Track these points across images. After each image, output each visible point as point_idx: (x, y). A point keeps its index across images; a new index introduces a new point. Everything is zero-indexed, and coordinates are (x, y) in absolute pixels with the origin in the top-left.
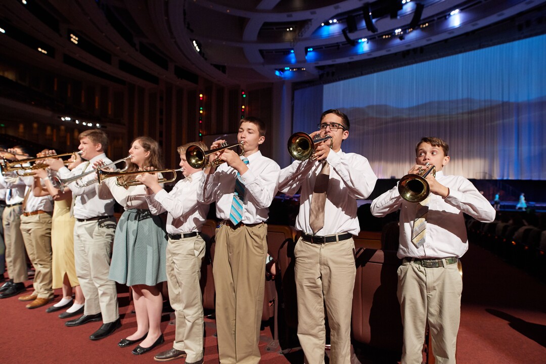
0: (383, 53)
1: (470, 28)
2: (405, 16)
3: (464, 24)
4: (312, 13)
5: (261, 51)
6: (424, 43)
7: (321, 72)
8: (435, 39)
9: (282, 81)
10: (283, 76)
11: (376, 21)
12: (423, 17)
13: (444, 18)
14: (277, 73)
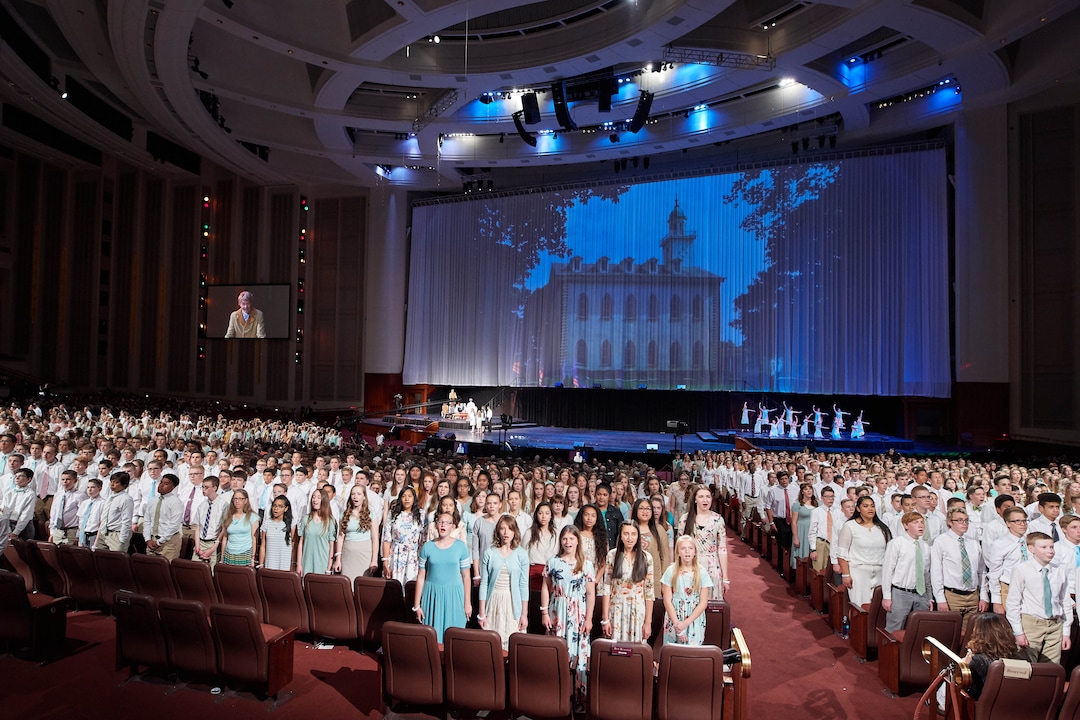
0: (581, 158)
1: (723, 138)
2: (623, 105)
3: (714, 128)
4: (459, 80)
5: (350, 131)
6: (650, 150)
7: (467, 179)
8: (669, 147)
9: (388, 187)
10: (390, 177)
11: (574, 107)
12: (652, 112)
13: (683, 115)
14: (380, 171)
